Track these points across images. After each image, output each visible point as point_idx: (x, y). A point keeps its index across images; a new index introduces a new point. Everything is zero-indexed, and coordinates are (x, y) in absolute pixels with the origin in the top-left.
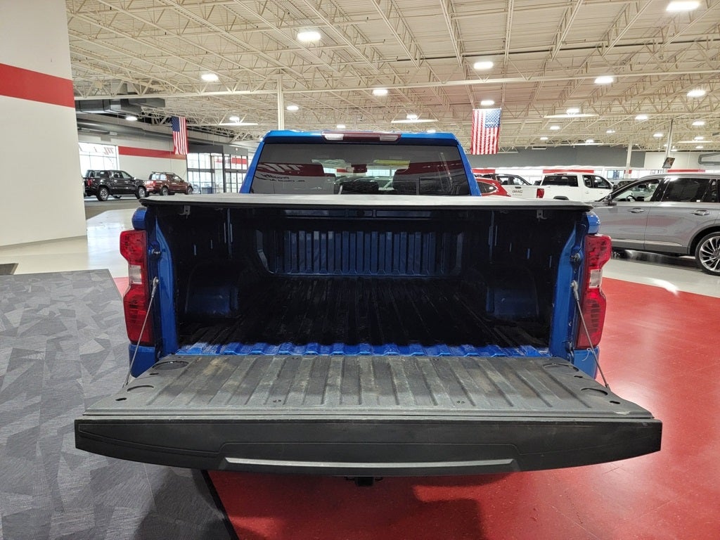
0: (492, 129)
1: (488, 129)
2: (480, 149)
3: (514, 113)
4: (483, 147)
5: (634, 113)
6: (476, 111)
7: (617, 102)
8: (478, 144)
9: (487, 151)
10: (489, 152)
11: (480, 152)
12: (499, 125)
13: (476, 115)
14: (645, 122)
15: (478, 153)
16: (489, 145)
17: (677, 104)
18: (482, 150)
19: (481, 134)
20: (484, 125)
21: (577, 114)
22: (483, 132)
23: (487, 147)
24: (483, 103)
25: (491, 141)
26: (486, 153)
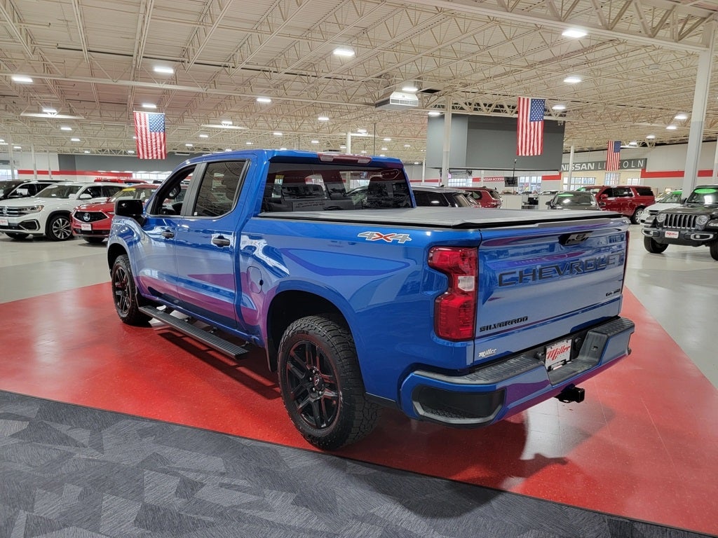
0: (158, 134)
1: (153, 133)
2: (148, 153)
3: (171, 119)
4: (150, 151)
5: (274, 130)
6: (137, 113)
7: (261, 119)
8: (145, 148)
9: (155, 155)
10: (157, 157)
11: (148, 156)
12: (164, 130)
13: (138, 118)
14: (279, 138)
15: (146, 157)
16: (156, 149)
17: (306, 126)
18: (150, 155)
19: (146, 138)
20: (148, 129)
21: (230, 125)
22: (149, 136)
23: (154, 152)
24: (145, 106)
25: (159, 145)
26: (155, 158)
